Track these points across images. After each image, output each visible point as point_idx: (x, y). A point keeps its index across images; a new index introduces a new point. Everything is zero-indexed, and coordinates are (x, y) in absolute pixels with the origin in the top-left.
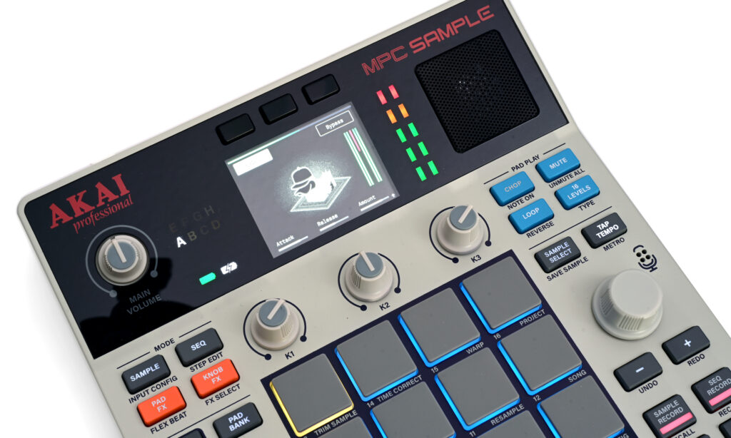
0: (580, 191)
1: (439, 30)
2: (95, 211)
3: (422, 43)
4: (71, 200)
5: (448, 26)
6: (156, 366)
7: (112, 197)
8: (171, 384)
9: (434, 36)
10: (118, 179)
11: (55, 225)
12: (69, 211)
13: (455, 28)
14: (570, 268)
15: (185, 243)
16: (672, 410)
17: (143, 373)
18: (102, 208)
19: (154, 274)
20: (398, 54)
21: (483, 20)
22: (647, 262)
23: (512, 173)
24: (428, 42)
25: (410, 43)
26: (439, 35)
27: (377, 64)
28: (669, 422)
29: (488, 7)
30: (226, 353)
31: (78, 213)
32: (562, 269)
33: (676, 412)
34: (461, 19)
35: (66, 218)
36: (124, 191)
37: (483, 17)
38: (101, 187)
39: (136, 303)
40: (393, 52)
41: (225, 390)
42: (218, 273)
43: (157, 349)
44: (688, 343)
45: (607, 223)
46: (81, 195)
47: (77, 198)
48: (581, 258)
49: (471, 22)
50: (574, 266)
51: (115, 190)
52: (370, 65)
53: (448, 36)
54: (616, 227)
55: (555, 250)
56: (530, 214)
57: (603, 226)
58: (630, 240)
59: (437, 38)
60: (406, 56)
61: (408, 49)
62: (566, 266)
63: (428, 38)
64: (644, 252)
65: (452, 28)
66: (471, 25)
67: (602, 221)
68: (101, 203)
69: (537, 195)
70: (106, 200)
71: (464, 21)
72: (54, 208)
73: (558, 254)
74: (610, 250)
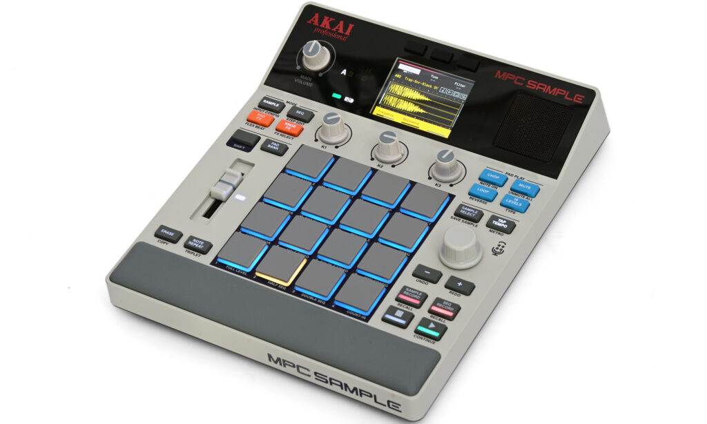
0: (515, 203)
1: (549, 87)
2: (329, 30)
3: (535, 86)
4: (326, 18)
5: (555, 89)
6: (278, 105)
7: (341, 31)
8: (274, 116)
9: (543, 87)
10: (351, 26)
11: (310, 22)
12: (321, 21)
13: (558, 92)
14: (466, 222)
15: (345, 74)
16: (416, 294)
17: (270, 103)
18: (333, 32)
19: (321, 75)
20: (518, 80)
21: (575, 100)
22: (498, 251)
23: (504, 174)
24: (538, 87)
25: (530, 81)
26: (547, 89)
27: (505, 76)
28: (408, 296)
29: (583, 97)
30: (306, 126)
31: (322, 25)
32: (462, 219)
33: (416, 296)
34: (565, 92)
35: (316, 23)
36: (348, 33)
37: (576, 99)
38: (341, 24)
39: (302, 79)
40: (518, 77)
41: (287, 135)
42: (343, 98)
43: (287, 102)
44: (460, 284)
45: (505, 222)
46: (332, 19)
47: (329, 19)
48: (475, 224)
49: (568, 97)
50: (468, 223)
51: (345, 30)
52: (501, 74)
53: (550, 93)
54: (505, 226)
55: (468, 210)
56: (482, 190)
57: (502, 221)
58: (505, 237)
59: (544, 89)
60: (522, 84)
61: (526, 83)
62: (465, 220)
63: (540, 86)
64: (503, 247)
65: (556, 91)
66: (566, 98)
67: (504, 220)
68: (334, 30)
69: (499, 190)
70: (337, 30)
71: (565, 93)
72: (317, 15)
73: (468, 212)
74: (491, 233)
